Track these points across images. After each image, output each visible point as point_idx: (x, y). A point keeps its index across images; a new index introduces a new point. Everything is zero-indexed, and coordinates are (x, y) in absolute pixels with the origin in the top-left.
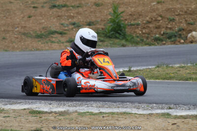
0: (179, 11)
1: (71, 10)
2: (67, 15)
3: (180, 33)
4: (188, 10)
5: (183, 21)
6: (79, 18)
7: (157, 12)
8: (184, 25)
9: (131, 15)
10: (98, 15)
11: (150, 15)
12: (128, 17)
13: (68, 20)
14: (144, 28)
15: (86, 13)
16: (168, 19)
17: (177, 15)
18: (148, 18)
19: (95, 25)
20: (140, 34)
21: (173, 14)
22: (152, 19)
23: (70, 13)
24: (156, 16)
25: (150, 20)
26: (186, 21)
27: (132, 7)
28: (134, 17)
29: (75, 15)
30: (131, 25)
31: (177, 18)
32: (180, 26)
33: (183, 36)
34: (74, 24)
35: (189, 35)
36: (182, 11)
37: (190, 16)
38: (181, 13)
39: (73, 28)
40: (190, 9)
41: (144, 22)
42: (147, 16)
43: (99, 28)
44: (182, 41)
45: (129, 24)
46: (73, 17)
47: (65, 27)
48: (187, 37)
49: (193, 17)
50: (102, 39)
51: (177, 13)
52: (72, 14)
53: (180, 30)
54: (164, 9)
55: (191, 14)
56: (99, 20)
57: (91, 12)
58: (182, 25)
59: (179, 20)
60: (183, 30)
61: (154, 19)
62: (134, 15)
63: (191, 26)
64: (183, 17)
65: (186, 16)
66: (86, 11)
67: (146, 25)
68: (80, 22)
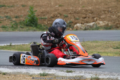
0: (71, 11)
1: (7, 8)
2: (4, 11)
3: (70, 24)
4: (76, 11)
5: (73, 17)
6: (11, 14)
7: (58, 11)
8: (73, 20)
9: (42, 12)
10: (23, 12)
11: (53, 13)
12: (40, 14)
13: (4, 14)
14: (49, 21)
15: (16, 10)
16: (64, 16)
17: (70, 14)
18: (52, 15)
19: (19, 18)
20: (46, 24)
21: (67, 13)
22: (54, 15)
23: (6, 10)
24: (57, 14)
25: (53, 16)
26: (74, 17)
27: (43, 8)
28: (44, 14)
29: (9, 12)
30: (42, 19)
31: (69, 15)
32: (70, 20)
33: (71, 26)
34: (7, 17)
35: (75, 26)
36: (73, 11)
37: (77, 14)
38: (72, 12)
39: (6, 20)
40: (77, 10)
41: (50, 17)
42: (52, 14)
43: (21, 20)
44: (71, 29)
45: (40, 18)
46: (7, 13)
47: (1, 18)
48: (74, 27)
49: (79, 15)
50: (22, 26)
51: (69, 13)
52: (7, 11)
53: (70, 23)
54: (62, 10)
55: (78, 13)
56: (23, 15)
57: (19, 10)
58: (72, 19)
59: (70, 16)
60: (72, 22)
61: (55, 15)
62: (44, 13)
63: (77, 20)
64: (73, 15)
65: (74, 14)
66: (16, 9)
67: (50, 19)
68: (11, 16)
